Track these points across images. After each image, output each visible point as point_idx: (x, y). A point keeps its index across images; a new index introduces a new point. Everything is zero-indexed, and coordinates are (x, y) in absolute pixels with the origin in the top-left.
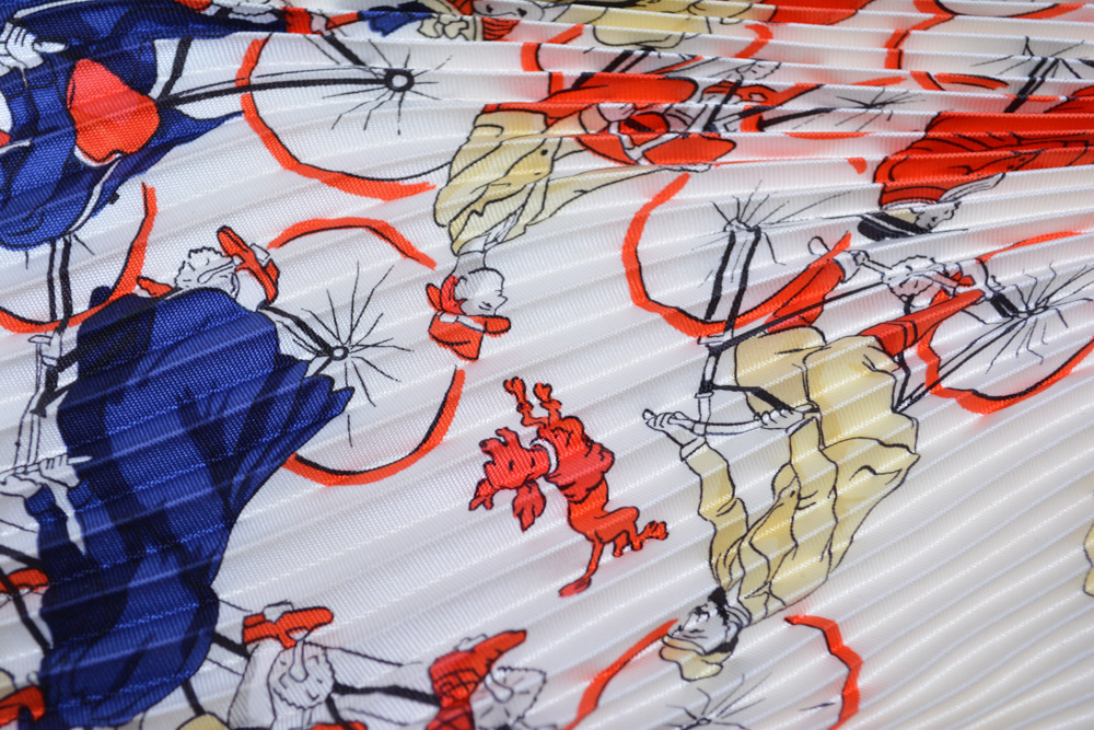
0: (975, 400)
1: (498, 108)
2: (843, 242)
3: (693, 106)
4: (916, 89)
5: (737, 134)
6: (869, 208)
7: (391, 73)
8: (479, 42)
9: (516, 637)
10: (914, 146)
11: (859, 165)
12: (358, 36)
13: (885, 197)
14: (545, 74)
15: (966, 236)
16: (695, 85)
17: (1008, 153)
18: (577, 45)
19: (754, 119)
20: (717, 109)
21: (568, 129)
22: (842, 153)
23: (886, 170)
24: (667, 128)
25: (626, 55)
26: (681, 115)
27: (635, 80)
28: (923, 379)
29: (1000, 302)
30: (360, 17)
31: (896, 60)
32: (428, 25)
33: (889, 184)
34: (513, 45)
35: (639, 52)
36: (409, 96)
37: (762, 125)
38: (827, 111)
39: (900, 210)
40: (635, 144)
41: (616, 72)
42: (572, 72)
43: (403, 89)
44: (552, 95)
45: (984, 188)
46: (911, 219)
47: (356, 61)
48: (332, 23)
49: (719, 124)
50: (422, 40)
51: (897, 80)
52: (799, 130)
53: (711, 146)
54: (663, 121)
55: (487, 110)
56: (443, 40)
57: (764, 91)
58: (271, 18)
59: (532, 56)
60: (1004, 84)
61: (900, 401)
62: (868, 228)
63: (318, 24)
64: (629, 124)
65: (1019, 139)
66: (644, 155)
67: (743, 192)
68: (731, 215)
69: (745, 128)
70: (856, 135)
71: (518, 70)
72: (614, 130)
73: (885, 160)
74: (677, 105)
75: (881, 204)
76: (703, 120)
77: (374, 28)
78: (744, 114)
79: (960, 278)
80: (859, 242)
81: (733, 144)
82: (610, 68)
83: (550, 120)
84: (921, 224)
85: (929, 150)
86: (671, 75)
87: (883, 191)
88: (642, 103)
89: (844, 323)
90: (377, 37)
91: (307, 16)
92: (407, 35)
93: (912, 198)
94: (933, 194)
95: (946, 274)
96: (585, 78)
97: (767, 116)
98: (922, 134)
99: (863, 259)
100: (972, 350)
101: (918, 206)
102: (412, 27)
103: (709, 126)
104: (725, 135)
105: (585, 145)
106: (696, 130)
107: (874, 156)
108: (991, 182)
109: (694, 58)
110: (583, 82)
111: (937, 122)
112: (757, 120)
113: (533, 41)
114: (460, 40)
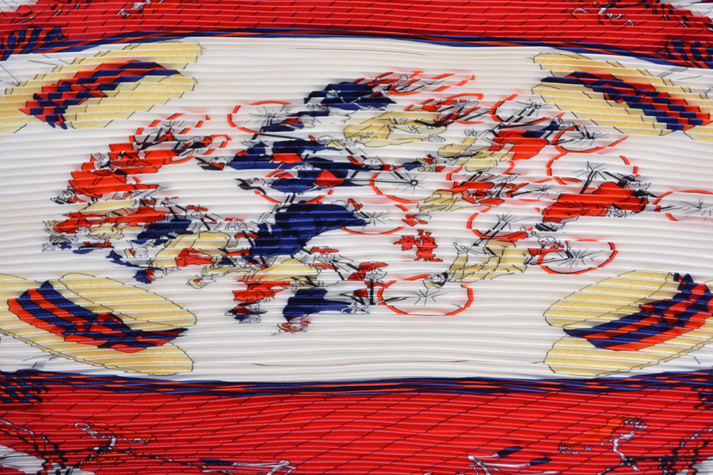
0: (547, 269)
1: (441, 190)
2: (531, 229)
3: (493, 190)
4: (556, 183)
5: (505, 198)
6: (539, 222)
7: (412, 181)
8: (434, 173)
9: (385, 265)
10: (554, 205)
11: (538, 210)
12: (402, 171)
13: (545, 220)
14: (453, 181)
15: (564, 235)
16: (494, 184)
17: (580, 209)
18: (460, 173)
19: (510, 194)
20: (500, 191)
21: (459, 196)
22: (533, 206)
23: (546, 212)
24: (486, 196)
25: (475, 175)
26: (490, 193)
27: (476, 183)
28: (536, 261)
29: (568, 253)
30: (403, 166)
31: (550, 172)
32: (421, 169)
33: (546, 216)
34: (445, 173)
35: (478, 175)
36: (416, 187)
37: (512, 196)
38: (530, 192)
39: (548, 224)
40: (477, 199)
41: (471, 181)
42: (460, 181)
43: (415, 185)
44: (454, 187)
45: (573, 221)
46: (551, 227)
47: (402, 178)
48: (395, 168)
49: (500, 195)
50: (419, 172)
51: (550, 180)
52: (523, 198)
53: (497, 201)
54: (485, 194)
55: (438, 190)
56: (425, 172)
57: (513, 185)
58: (379, 167)
59: (449, 177)
60: (581, 181)
61: (527, 263)
62: (537, 227)
63: (391, 168)
64: (476, 194)
65: (584, 204)
66: (479, 202)
67: (505, 214)
68: (501, 218)
69: (507, 196)
70: (538, 201)
71: (445, 180)
72: (471, 196)
73: (545, 209)
74: (489, 190)
75: (543, 221)
76: (496, 194)
77: (406, 169)
78: (508, 193)
79: (559, 245)
80: (535, 230)
81: (504, 201)
82: (470, 180)
83: (454, 193)
84: (553, 228)
85: (558, 206)
86: (487, 181)
87: (544, 218)
88: (479, 189)
89: (522, 245)
90: (407, 171)
91: (389, 166)
92: (415, 171)
93: (552, 221)
94: (558, 221)
95: (555, 243)
96: (464, 183)
97: (513, 193)
98: (556, 201)
99: (534, 234)
100: (553, 260)
101: (553, 224)
102: (416, 169)
103: (498, 196)
104: (502, 198)
105: (463, 199)
106: (494, 196)
107: (543, 207)
108: (575, 219)
109: (493, 175)
110: (463, 184)
111: (561, 196)
112: (511, 194)
113: (449, 172)
114: (429, 172)
